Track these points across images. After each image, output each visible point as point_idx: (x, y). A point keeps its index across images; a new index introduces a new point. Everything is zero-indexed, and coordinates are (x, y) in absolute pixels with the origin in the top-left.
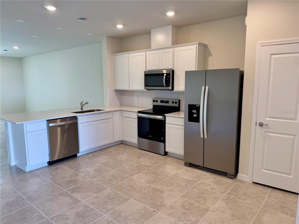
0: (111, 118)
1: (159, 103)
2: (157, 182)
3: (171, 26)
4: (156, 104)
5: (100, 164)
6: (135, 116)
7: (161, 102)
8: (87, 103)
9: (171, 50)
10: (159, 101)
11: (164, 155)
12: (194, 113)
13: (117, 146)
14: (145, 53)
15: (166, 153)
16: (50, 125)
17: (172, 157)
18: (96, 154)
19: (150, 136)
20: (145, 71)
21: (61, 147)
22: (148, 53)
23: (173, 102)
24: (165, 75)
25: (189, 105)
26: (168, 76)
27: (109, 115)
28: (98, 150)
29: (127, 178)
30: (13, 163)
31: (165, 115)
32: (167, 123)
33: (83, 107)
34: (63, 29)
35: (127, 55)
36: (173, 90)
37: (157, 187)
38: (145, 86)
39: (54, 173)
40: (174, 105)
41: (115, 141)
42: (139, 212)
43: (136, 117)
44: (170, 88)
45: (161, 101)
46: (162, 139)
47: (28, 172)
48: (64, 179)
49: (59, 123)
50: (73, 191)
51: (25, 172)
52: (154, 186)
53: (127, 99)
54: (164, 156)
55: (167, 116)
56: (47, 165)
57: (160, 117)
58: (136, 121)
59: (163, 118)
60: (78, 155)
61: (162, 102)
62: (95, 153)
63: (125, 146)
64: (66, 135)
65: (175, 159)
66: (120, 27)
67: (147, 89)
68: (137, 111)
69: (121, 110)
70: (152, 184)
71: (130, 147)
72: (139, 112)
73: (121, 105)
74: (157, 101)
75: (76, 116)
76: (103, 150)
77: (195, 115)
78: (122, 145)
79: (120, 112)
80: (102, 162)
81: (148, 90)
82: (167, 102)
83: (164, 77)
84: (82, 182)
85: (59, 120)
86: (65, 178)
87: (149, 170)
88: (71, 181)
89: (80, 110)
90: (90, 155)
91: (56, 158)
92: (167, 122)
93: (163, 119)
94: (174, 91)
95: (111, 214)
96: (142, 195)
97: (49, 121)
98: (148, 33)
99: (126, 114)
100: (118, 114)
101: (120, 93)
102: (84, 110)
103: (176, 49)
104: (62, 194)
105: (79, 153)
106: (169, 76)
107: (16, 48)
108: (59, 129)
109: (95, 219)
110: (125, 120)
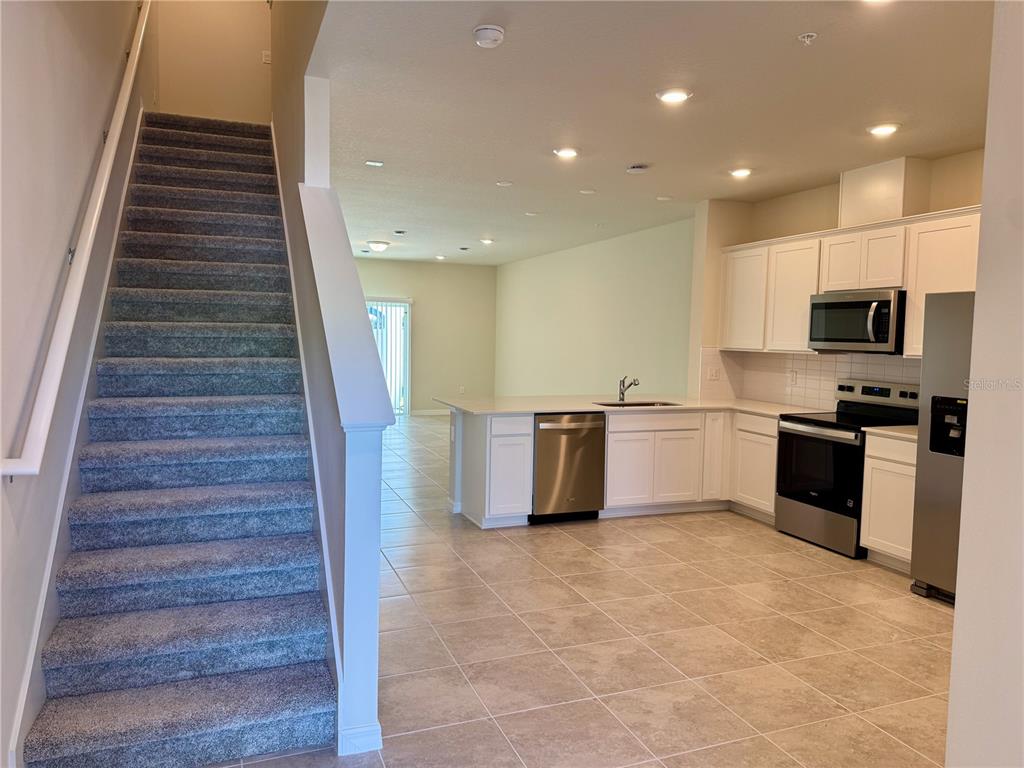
0: (697, 429)
1: (857, 396)
2: (799, 610)
3: (903, 159)
4: (847, 396)
5: (653, 544)
6: (772, 428)
7: (863, 393)
8: (635, 383)
9: (899, 230)
10: (858, 390)
11: (853, 555)
12: (951, 426)
13: (712, 515)
14: (817, 241)
15: (861, 554)
16: (543, 426)
17: (880, 566)
18: (646, 521)
19: (814, 494)
20: (815, 293)
21: (564, 484)
22: (827, 241)
23: (903, 394)
24: (874, 304)
25: (934, 398)
26: (885, 308)
27: (694, 421)
28: (656, 515)
29: (717, 585)
30: (457, 509)
31: (863, 429)
32: (870, 457)
33: (625, 394)
34: (592, 192)
35: (766, 248)
36: (902, 354)
37: (794, 619)
38: (812, 339)
39: (537, 541)
40: (908, 403)
41: (707, 497)
42: (722, 652)
43: (776, 434)
44: (890, 346)
45: (864, 388)
46: (850, 504)
47: (485, 530)
48: (560, 557)
49: (565, 423)
50: (575, 580)
51: (480, 529)
52: (786, 615)
53: (757, 379)
54: (853, 561)
55: (871, 434)
56: (525, 522)
57: (849, 436)
58: (774, 443)
59: (856, 437)
60: (602, 515)
61: (867, 391)
62: (644, 520)
63: (737, 517)
64: (579, 453)
65: (887, 573)
66: (741, 174)
67: (816, 350)
68: (778, 414)
69: (733, 411)
70: (782, 610)
71: (751, 522)
72: (785, 418)
73: (740, 396)
74: (851, 389)
75: (603, 412)
76: (667, 517)
77: (953, 434)
78: (728, 516)
79: (728, 414)
80: (660, 541)
81: (821, 351)
82: (885, 392)
83: (871, 313)
84: (599, 569)
85: (566, 417)
86: (562, 554)
87: (786, 581)
88: (574, 563)
89: (617, 401)
90: (632, 522)
91: (549, 510)
92: (868, 451)
93: (857, 443)
94: (904, 356)
95: (650, 638)
96: (742, 625)
97: (539, 416)
98: (831, 183)
99: (744, 422)
100: (721, 421)
101: (739, 360)
102: (626, 401)
103: (915, 228)
104: (550, 582)
105: (603, 509)
106: (886, 311)
107: (487, 242)
108: (564, 438)
109: (612, 637)
110: (742, 439)
